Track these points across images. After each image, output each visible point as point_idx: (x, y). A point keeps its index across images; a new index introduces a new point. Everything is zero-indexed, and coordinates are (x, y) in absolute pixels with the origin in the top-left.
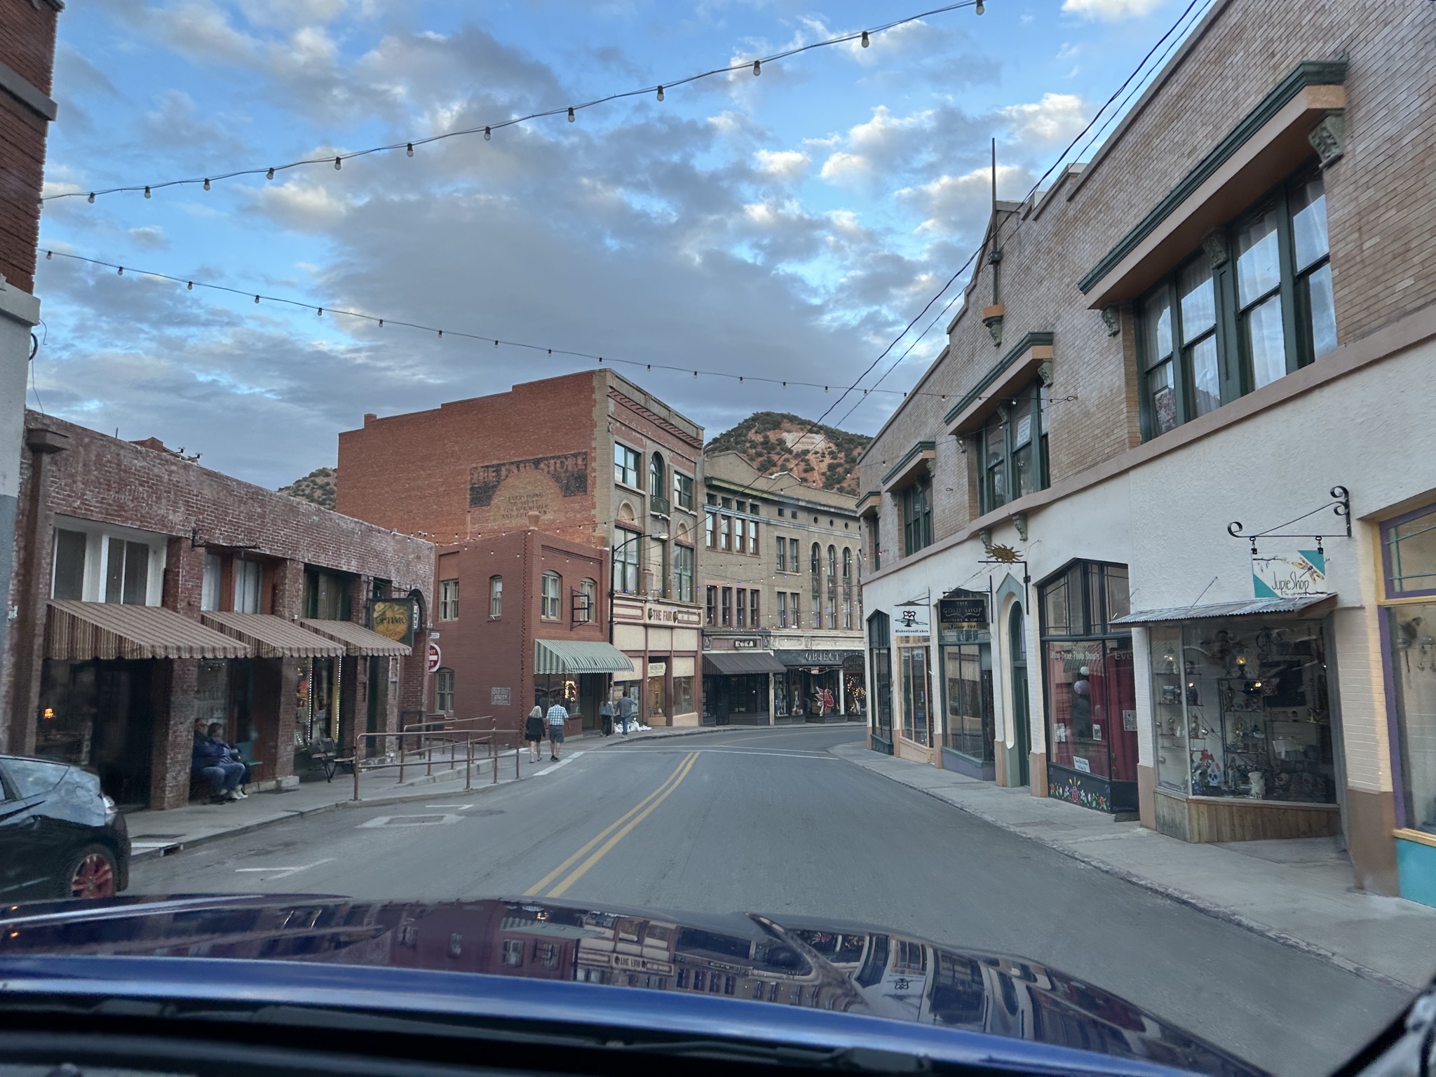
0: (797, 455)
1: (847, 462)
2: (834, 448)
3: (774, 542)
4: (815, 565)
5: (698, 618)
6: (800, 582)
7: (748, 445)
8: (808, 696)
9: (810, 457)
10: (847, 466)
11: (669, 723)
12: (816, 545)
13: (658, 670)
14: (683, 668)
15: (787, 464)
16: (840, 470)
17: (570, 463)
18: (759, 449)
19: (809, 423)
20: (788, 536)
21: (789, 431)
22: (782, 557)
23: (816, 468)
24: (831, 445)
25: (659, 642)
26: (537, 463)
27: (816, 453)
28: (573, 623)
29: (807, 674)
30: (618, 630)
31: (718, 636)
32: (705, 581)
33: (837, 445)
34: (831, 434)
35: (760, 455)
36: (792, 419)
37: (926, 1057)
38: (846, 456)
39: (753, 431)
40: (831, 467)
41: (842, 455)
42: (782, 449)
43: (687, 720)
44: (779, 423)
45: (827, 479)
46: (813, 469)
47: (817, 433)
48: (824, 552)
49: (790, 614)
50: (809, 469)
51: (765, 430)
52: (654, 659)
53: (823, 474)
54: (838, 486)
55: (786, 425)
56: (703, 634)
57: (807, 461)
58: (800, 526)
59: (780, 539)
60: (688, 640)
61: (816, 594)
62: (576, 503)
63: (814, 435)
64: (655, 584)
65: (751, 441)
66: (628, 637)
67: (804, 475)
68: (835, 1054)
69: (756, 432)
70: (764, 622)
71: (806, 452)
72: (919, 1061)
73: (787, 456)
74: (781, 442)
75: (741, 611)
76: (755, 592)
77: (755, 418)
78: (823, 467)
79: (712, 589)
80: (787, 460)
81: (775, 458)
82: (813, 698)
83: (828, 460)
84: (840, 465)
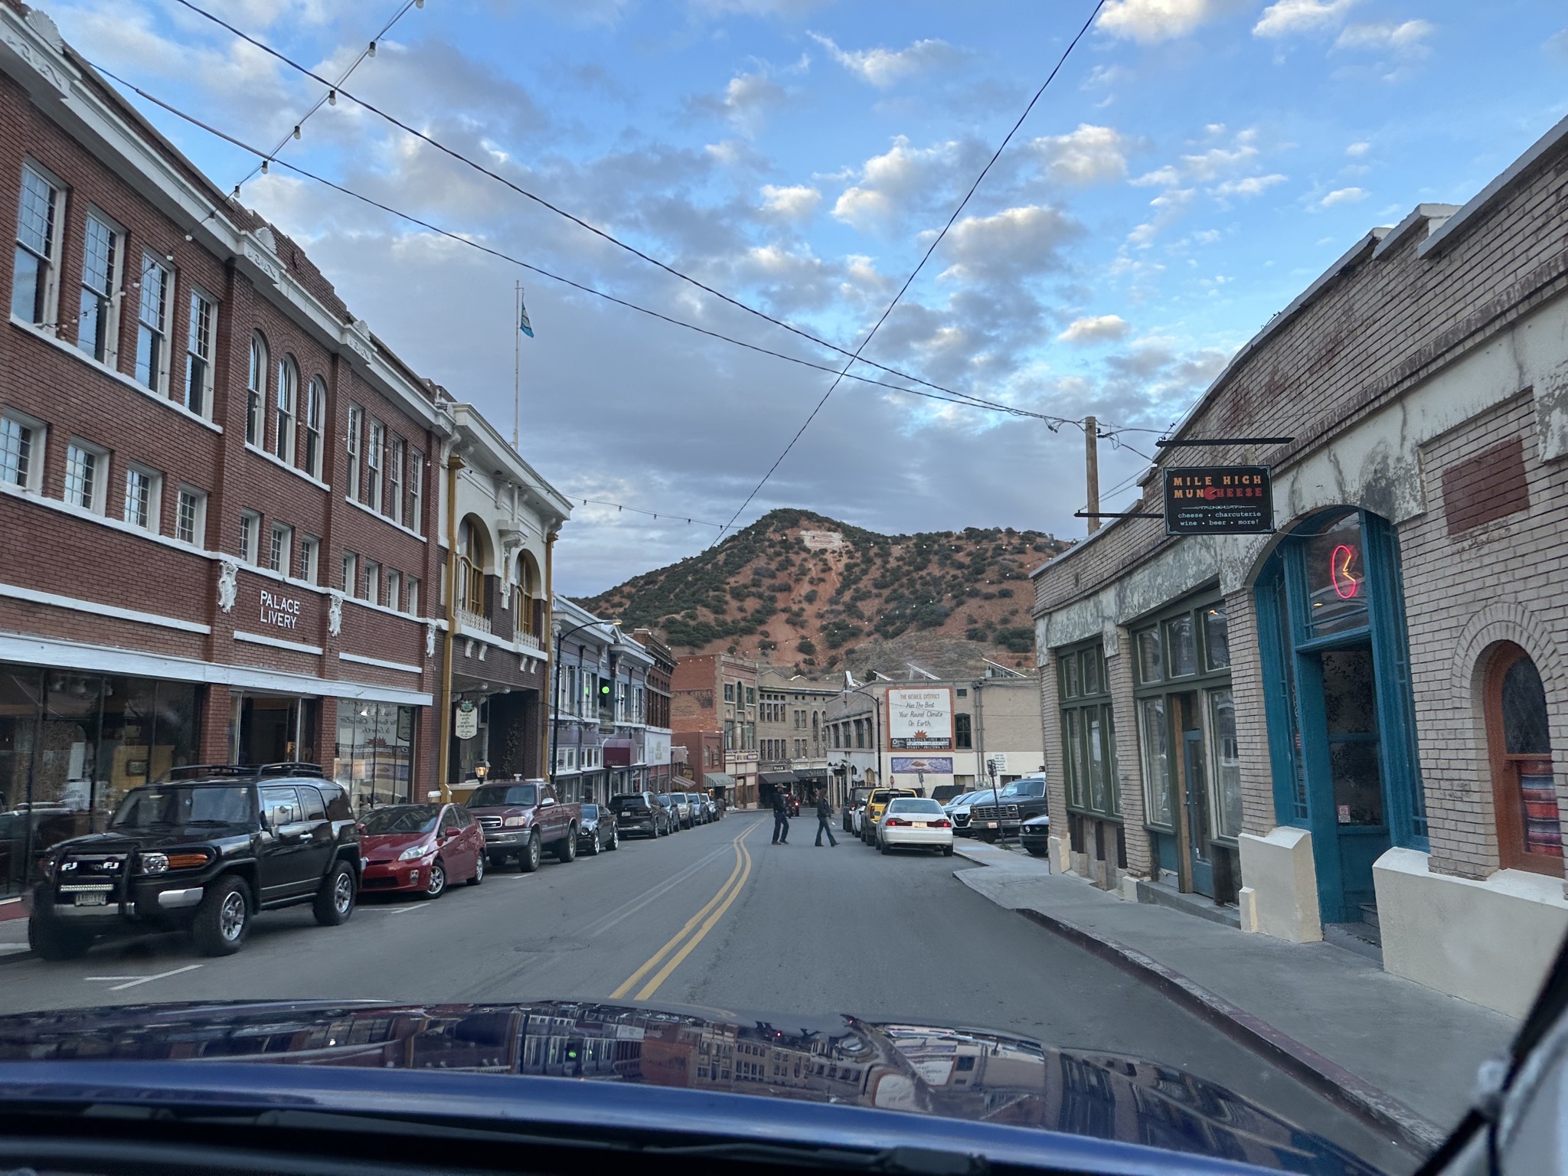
0: (816, 554)
1: (863, 562)
2: (851, 547)
3: (793, 713)
4: (815, 722)
5: (756, 756)
6: (807, 733)
7: (767, 543)
8: (812, 793)
9: (828, 556)
10: (863, 566)
11: (745, 807)
12: (815, 712)
13: (740, 782)
14: (751, 781)
15: (806, 564)
16: (857, 570)
17: (704, 694)
18: (778, 549)
19: (827, 520)
20: (800, 709)
21: (807, 530)
22: (797, 721)
23: (834, 568)
24: (848, 543)
25: (741, 770)
26: (689, 693)
27: (834, 552)
28: (713, 766)
29: (810, 782)
30: (727, 766)
31: (767, 765)
32: (759, 738)
33: (854, 544)
34: (848, 532)
35: (778, 554)
36: (811, 516)
37: (981, 1158)
38: (863, 555)
39: (772, 529)
40: (848, 567)
41: (858, 554)
42: (800, 549)
43: (752, 806)
44: (798, 521)
45: (844, 579)
46: (830, 569)
47: (835, 531)
48: (820, 716)
49: (801, 750)
50: (827, 569)
51: (784, 528)
52: (739, 778)
53: (841, 574)
54: (854, 587)
55: (804, 522)
56: (759, 764)
57: (825, 561)
58: (807, 704)
59: (796, 712)
60: (752, 768)
61: (816, 738)
62: (708, 711)
63: (831, 533)
64: (739, 743)
65: (770, 540)
66: (730, 769)
67: (822, 575)
68: (881, 1156)
69: (775, 531)
70: (788, 756)
71: (823, 551)
72: (972, 1161)
73: (804, 555)
74: (800, 541)
75: (777, 750)
76: (783, 741)
77: (775, 515)
78: (841, 566)
79: (762, 741)
80: (805, 560)
81: (793, 556)
82: (814, 794)
83: (845, 560)
84: (856, 565)
